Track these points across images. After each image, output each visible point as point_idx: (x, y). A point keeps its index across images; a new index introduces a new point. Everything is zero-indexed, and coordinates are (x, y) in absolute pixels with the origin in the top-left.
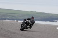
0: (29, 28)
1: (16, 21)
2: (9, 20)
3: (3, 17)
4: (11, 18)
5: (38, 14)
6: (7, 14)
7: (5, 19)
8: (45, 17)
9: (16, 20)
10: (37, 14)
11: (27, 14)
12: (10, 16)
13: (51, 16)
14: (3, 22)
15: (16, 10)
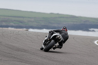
0: (58, 48)
1: (25, 29)
2: (13, 29)
3: (4, 24)
4: (16, 25)
5: (63, 17)
6: (10, 18)
7: (7, 27)
8: (75, 23)
9: (26, 27)
10: (61, 17)
11: (43, 18)
12: (15, 21)
13: (84, 22)
14: (4, 31)
15: (26, 11)
